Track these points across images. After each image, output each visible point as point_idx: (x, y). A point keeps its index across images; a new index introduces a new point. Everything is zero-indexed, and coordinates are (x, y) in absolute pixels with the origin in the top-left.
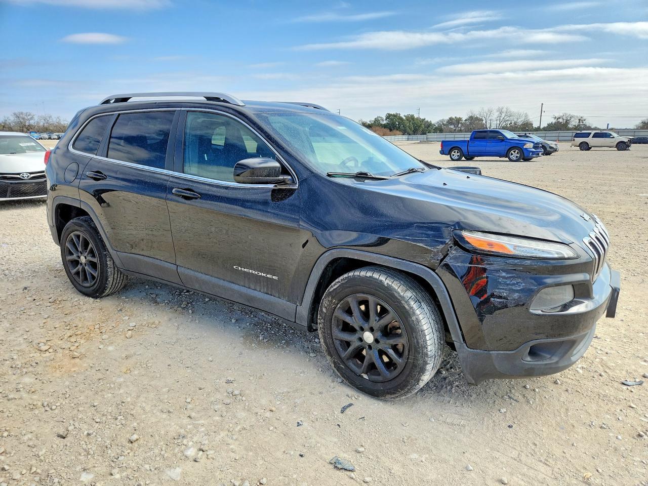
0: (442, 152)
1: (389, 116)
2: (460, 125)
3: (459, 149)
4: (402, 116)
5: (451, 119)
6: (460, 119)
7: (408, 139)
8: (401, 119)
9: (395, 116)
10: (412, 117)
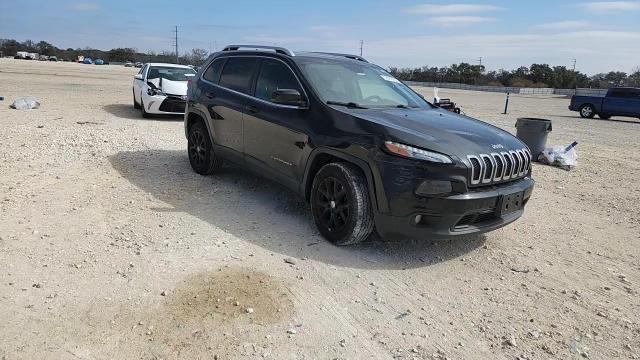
0: (571, 108)
1: (534, 67)
2: (622, 82)
3: (592, 107)
4: (551, 67)
5: (612, 74)
6: (624, 74)
7: (554, 93)
8: (549, 70)
9: (541, 67)
10: (563, 69)
